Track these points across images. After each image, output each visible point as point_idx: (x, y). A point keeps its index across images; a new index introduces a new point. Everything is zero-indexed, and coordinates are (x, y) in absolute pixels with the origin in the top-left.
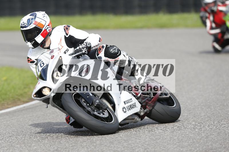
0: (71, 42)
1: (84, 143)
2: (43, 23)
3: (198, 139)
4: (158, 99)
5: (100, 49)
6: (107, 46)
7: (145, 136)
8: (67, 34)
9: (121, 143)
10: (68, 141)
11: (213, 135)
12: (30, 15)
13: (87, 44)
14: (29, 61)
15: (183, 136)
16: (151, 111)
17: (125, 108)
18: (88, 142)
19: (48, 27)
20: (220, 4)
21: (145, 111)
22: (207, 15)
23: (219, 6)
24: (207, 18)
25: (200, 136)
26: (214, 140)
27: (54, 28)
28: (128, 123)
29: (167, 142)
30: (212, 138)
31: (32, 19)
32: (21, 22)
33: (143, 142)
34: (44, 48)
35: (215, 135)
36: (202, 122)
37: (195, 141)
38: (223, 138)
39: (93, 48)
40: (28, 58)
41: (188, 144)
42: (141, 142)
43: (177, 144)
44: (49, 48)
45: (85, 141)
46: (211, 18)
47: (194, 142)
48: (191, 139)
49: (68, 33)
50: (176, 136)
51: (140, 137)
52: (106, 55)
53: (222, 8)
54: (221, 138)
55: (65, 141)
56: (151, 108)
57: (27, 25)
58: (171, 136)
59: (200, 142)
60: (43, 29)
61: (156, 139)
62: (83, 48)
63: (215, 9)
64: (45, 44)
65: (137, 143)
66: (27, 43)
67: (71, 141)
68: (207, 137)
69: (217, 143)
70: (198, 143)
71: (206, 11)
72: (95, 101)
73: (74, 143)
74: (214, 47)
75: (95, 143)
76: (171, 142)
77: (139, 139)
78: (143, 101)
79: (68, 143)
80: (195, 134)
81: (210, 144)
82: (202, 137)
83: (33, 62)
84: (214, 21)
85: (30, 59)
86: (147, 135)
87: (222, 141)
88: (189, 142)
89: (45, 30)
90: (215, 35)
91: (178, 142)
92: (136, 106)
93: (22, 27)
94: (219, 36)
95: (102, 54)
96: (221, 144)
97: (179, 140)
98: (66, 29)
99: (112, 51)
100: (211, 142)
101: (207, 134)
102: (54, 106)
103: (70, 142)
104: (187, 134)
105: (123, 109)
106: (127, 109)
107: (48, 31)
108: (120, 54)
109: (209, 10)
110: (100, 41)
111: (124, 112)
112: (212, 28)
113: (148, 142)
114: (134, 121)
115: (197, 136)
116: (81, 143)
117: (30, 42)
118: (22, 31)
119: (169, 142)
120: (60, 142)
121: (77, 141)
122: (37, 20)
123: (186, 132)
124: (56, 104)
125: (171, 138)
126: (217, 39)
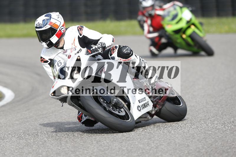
0: (85, 42)
1: (30, 154)
2: (58, 24)
3: (147, 150)
4: (167, 98)
5: (113, 49)
6: (119, 46)
7: (92, 147)
8: (81, 35)
9: (69, 154)
10: (12, 153)
11: (163, 145)
12: (45, 16)
13: (102, 44)
14: (42, 60)
15: (132, 146)
16: (160, 110)
17: (139, 107)
18: (34, 153)
19: (62, 27)
20: (157, 8)
21: (156, 109)
22: (145, 19)
23: (157, 10)
24: (145, 22)
25: (150, 146)
26: (164, 150)
27: (68, 28)
28: (140, 122)
29: (116, 153)
30: (162, 148)
31: (47, 20)
32: (36, 23)
33: (91, 153)
34: (57, 48)
35: (165, 145)
36: (152, 132)
37: (144, 151)
38: (173, 148)
39: (107, 47)
40: (41, 58)
41: (137, 154)
42: (89, 153)
43: (126, 154)
44: (62, 48)
45: (31, 153)
46: (149, 22)
47: (143, 153)
48: (141, 150)
49: (81, 33)
50: (125, 146)
51: (88, 148)
52: (119, 55)
53: (159, 12)
54: (171, 148)
55: (10, 153)
56: (161, 107)
57: (42, 26)
58: (120, 147)
59: (150, 152)
60: (58, 30)
61: (104, 150)
62: (99, 48)
63: (153, 13)
64: (59, 44)
65: (84, 154)
66: (42, 43)
67: (17, 153)
68: (157, 148)
69: (167, 153)
70: (147, 154)
71: (144, 15)
72: (113, 100)
73: (19, 155)
74: (151, 51)
75: (41, 154)
76: (120, 153)
77: (87, 150)
78: (155, 100)
79: (13, 155)
80: (144, 144)
81: (160, 154)
82: (152, 147)
83: (46, 62)
84: (152, 25)
85: (44, 59)
86: (95, 146)
87: (172, 151)
88: (139, 152)
89: (60, 30)
90: (152, 39)
91: (127, 153)
92: (149, 105)
93: (36, 28)
94: (156, 40)
95: (115, 54)
96: (171, 155)
97: (127, 151)
98: (80, 29)
99: (125, 52)
100: (161, 153)
101: (157, 144)
102: (71, 105)
103: (15, 153)
104: (136, 145)
105: (138, 107)
106: (141, 108)
107: (62, 32)
108: (132, 55)
109: (147, 14)
110: (113, 42)
111: (139, 110)
112: (149, 32)
113: (96, 153)
114: (146, 119)
115: (147, 146)
116: (27, 155)
117: (45, 42)
118: (37, 31)
119: (117, 153)
120: (4, 154)
121: (22, 152)
122: (52, 20)
123: (135, 143)
124: (73, 103)
125: (119, 148)
126: (154, 43)
